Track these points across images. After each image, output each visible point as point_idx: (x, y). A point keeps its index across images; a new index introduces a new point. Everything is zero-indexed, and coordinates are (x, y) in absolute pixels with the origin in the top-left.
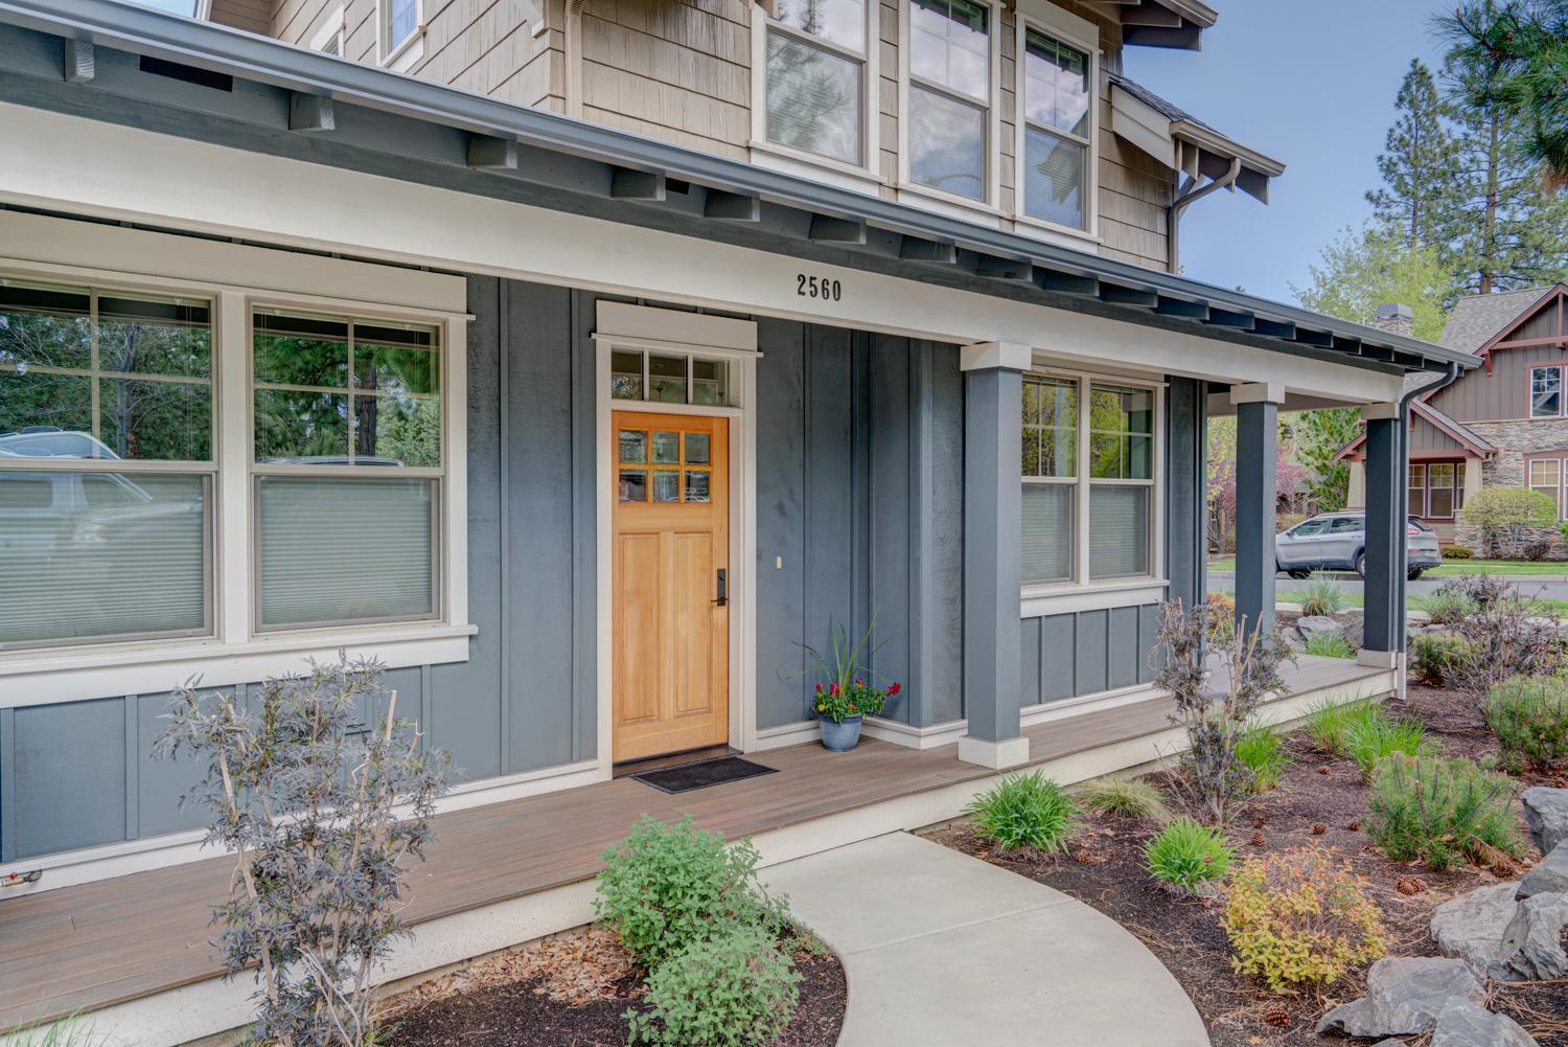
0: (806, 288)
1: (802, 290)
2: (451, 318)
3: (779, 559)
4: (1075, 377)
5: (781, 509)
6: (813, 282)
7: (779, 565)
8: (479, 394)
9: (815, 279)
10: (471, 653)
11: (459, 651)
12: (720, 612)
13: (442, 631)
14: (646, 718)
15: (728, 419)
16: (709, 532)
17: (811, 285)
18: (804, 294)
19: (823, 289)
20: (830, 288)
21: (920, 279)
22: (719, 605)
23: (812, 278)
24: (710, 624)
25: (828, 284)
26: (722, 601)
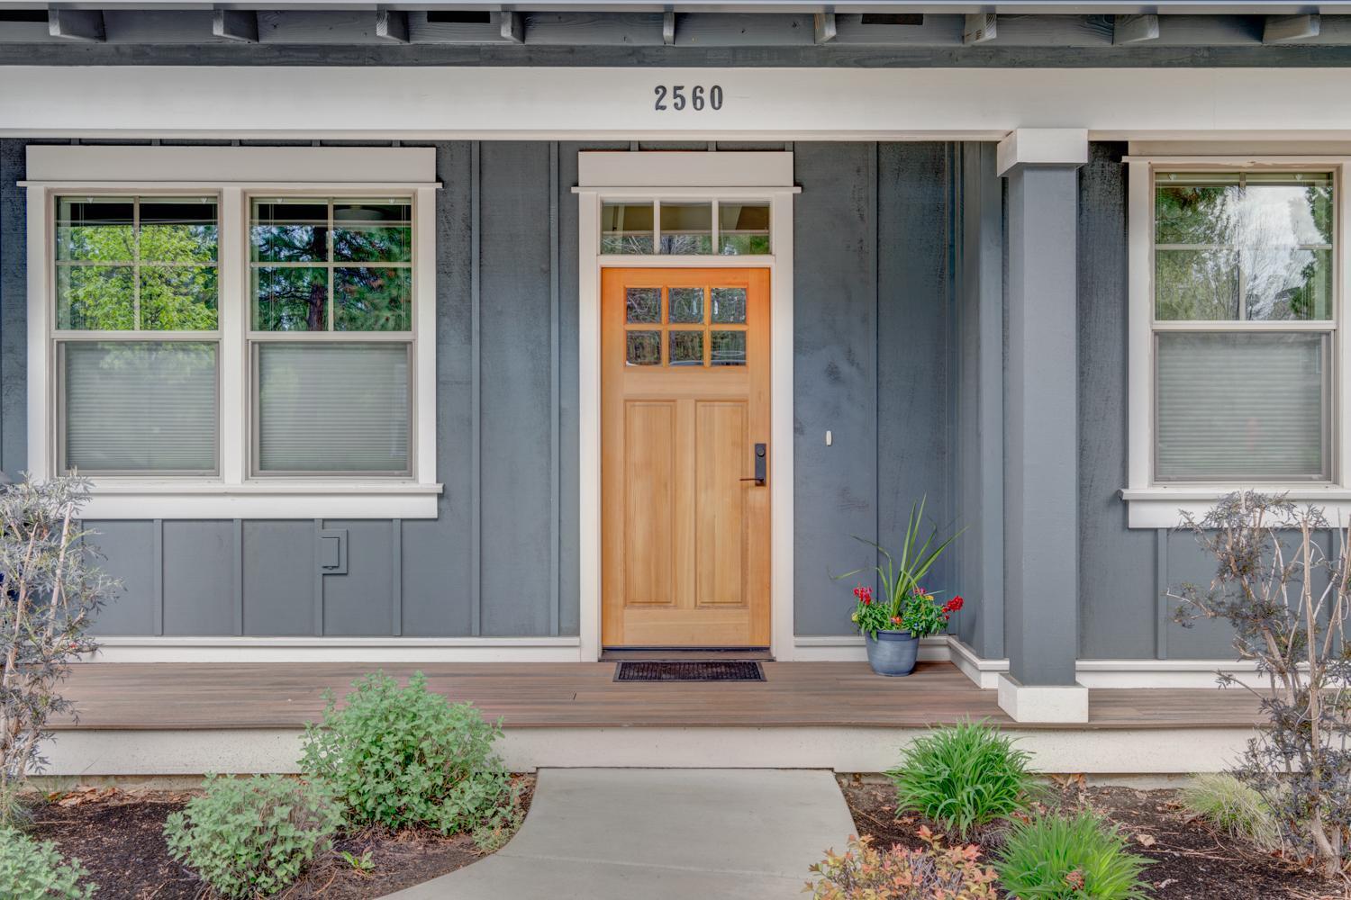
0: (669, 100)
1: (661, 104)
2: (420, 189)
3: (829, 434)
4: (1330, 166)
5: (833, 374)
6: (678, 92)
7: (829, 442)
8: (451, 259)
9: (681, 88)
10: (439, 509)
11: (428, 508)
12: (757, 494)
13: (409, 486)
14: (661, 603)
15: (769, 269)
16: (746, 401)
17: (676, 96)
18: (663, 108)
19: (695, 98)
20: (706, 96)
21: (860, 63)
22: (757, 485)
23: (676, 88)
24: (742, 507)
25: (702, 91)
26: (761, 482)
